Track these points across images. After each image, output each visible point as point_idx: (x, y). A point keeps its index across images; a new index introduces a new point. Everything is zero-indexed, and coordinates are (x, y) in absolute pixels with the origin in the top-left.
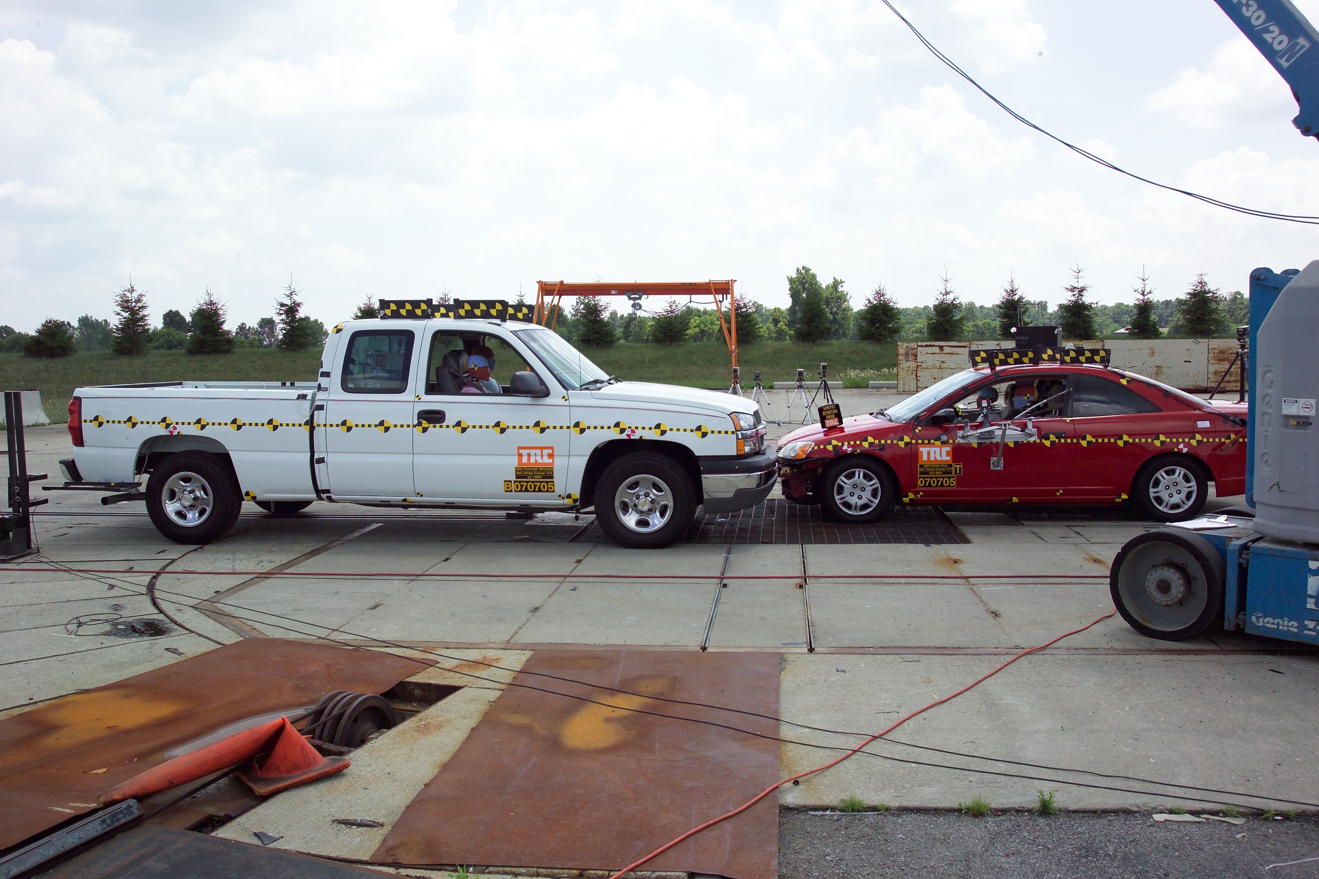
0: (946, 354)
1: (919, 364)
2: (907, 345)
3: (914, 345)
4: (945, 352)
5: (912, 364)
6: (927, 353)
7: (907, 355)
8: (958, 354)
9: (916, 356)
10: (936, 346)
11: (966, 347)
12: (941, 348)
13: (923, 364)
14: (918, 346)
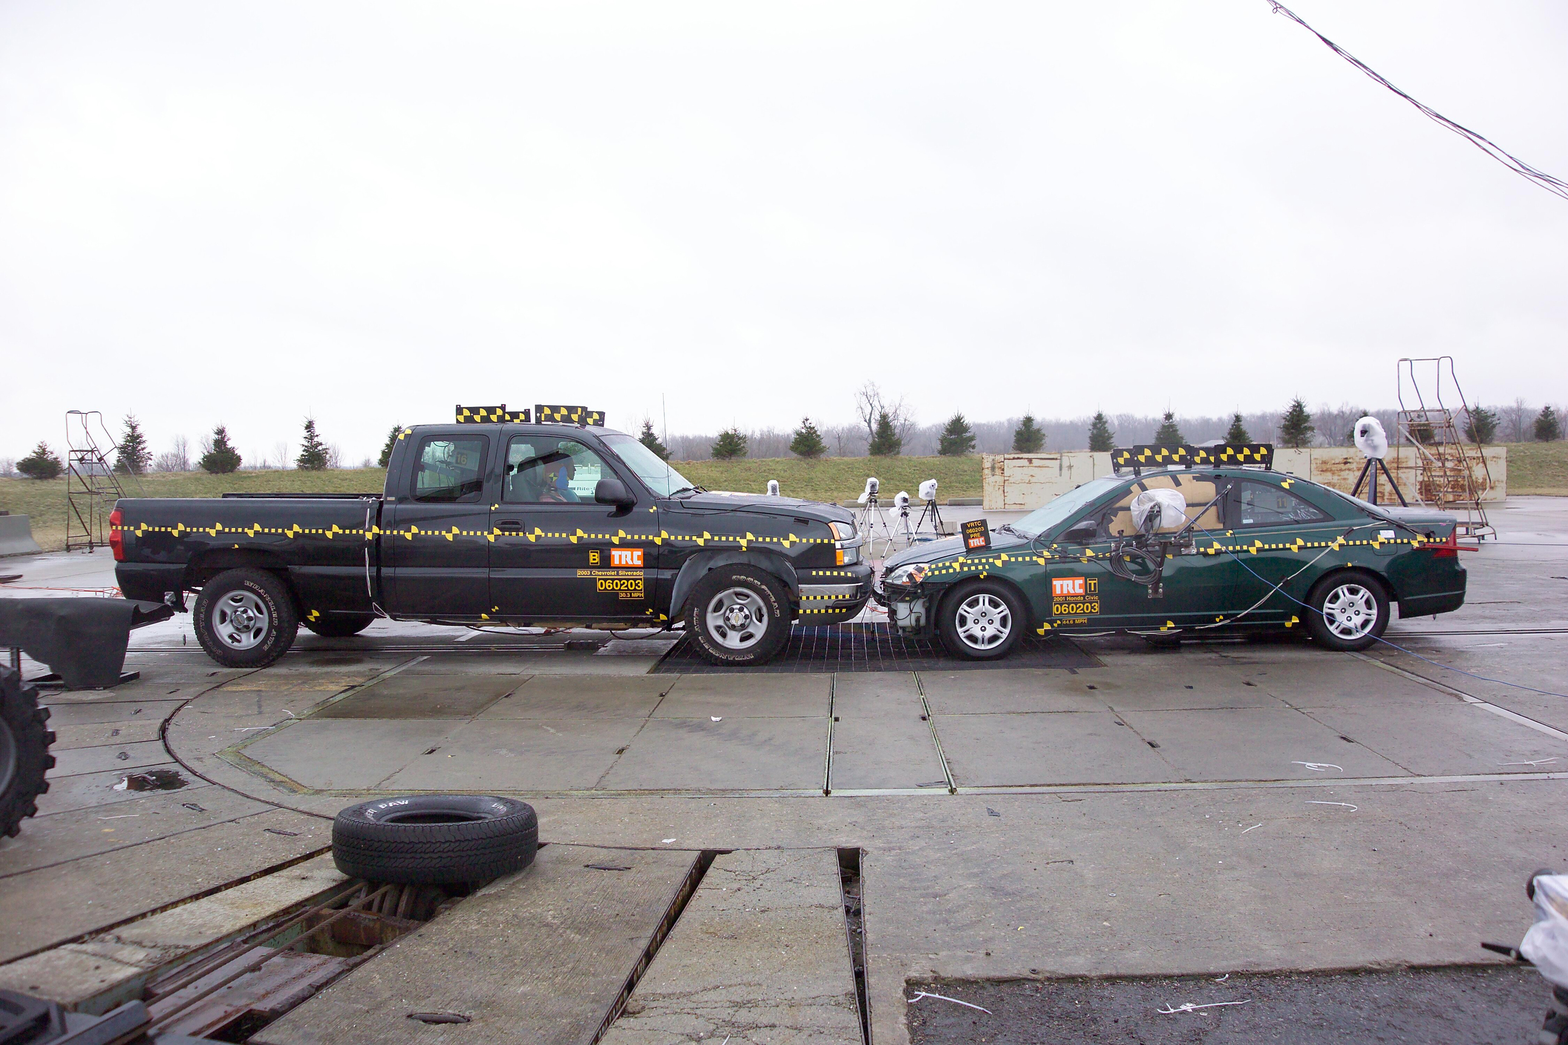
0: (1036, 467)
1: (1006, 478)
2: (993, 457)
3: (1000, 458)
4: (1034, 465)
5: (999, 478)
6: (1014, 467)
7: (993, 468)
8: (1048, 467)
9: (1003, 470)
10: (1025, 459)
11: (1056, 459)
12: (1030, 460)
13: (1010, 479)
14: (1005, 459)
